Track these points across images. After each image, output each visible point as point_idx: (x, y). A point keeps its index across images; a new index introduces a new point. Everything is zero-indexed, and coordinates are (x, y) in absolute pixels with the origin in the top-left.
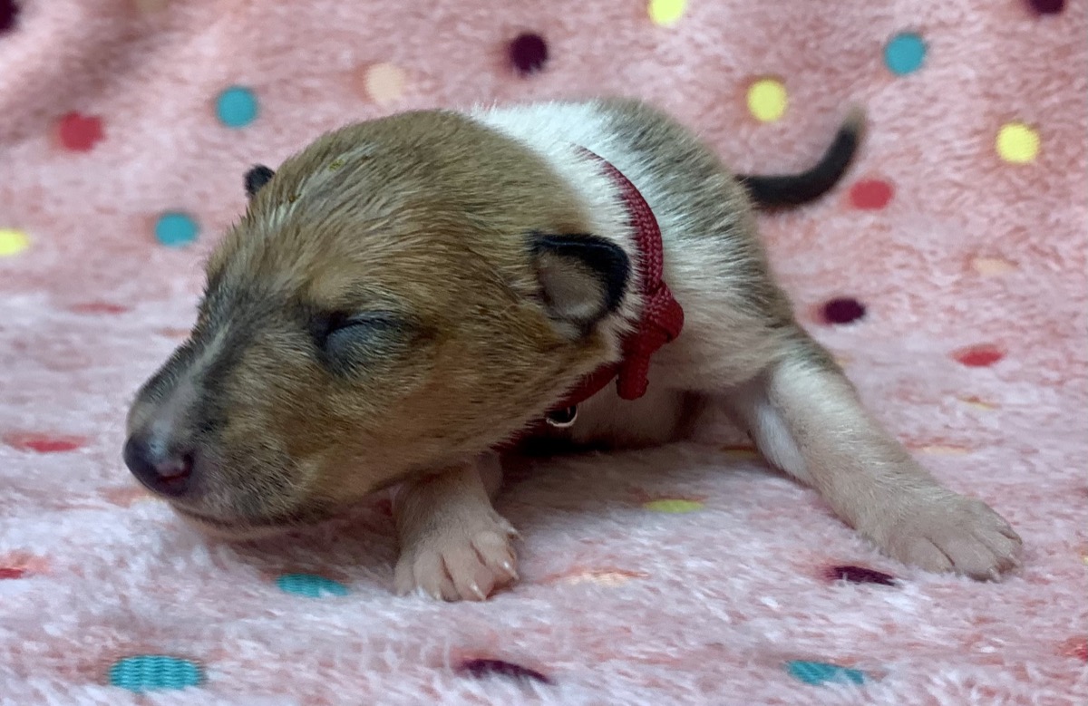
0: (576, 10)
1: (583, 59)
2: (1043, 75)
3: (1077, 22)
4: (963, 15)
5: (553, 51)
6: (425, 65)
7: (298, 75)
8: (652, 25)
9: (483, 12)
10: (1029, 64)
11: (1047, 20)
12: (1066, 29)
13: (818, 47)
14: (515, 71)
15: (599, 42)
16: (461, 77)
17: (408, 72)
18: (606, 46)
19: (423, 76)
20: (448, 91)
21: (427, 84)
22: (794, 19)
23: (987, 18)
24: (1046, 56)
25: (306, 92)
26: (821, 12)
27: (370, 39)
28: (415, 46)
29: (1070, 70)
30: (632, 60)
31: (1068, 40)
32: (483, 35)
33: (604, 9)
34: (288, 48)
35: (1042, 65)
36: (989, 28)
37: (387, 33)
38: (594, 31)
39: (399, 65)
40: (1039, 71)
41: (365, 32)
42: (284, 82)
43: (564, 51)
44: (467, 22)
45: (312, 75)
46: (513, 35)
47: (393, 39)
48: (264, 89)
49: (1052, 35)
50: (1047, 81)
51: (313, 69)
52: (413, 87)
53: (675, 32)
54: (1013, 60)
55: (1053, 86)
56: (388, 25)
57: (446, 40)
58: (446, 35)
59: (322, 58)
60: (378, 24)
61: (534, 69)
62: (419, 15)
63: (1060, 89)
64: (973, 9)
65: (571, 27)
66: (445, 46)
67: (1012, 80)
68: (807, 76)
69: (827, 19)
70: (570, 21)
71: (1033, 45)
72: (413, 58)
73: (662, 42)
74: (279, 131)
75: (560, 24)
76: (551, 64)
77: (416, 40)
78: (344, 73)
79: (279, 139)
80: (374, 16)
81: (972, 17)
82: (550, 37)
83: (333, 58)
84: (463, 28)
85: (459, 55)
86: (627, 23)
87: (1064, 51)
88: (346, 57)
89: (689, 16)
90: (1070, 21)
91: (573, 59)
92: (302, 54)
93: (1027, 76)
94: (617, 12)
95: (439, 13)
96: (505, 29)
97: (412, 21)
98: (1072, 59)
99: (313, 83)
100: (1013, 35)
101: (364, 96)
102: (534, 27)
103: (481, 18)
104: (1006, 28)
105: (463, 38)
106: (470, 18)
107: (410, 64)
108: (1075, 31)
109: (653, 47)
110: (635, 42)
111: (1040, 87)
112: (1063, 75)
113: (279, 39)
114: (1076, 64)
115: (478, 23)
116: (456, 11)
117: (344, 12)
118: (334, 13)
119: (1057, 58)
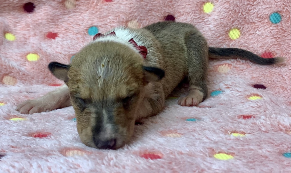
0: (183, 8)
9: (159, 8)
13: (249, 18)
15: (189, 17)
27: (130, 14)
28: (141, 16)
30: (198, 22)
34: (107, 16)
42: (106, 24)
44: (155, 11)
46: (166, 15)
47: (136, 14)
48: (100, 26)
51: (114, 21)
56: (134, 11)
57: (149, 16)
58: (149, 14)
60: (132, 10)
62: (142, 8)
65: (182, 13)
68: (246, 26)
70: (181, 11)
72: (141, 20)
73: (207, 18)
75: (179, 12)
80: (131, 8)
82: (176, 16)
84: (153, 13)
85: (153, 20)
86: (197, 12)
89: (214, 11)
92: (111, 17)
94: (195, 9)
95: (148, 8)
96: (165, 13)
102: (172, 13)
103: (159, 10)
105: (154, 16)
110: (199, 17)
113: (105, 14)
115: (157, 11)
116: (152, 8)
117: (122, 7)
118: (120, 7)
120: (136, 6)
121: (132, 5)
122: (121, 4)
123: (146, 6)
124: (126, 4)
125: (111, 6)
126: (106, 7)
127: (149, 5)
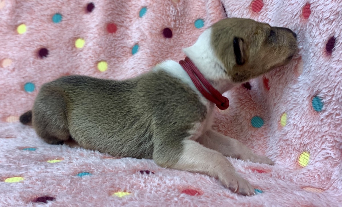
0: (56, 43)
1: (58, 55)
2: (166, 53)
4: (147, 37)
5: (50, 53)
9: (32, 43)
10: (163, 50)
11: (167, 39)
13: (115, 52)
14: (39, 57)
15: (62, 51)
18: (64, 52)
24: (167, 48)
30: (71, 56)
32: (31, 49)
33: (64, 43)
35: (166, 50)
36: (153, 40)
38: (61, 48)
40: (166, 51)
43: (53, 53)
46: (39, 48)
54: (160, 48)
55: (168, 56)
65: (55, 47)
67: (159, 53)
68: (112, 59)
70: (54, 45)
71: (164, 45)
73: (79, 53)
75: (52, 46)
76: (49, 56)
81: (149, 38)
82: (49, 49)
90: (173, 40)
91: (55, 55)
93: (162, 52)
102: (45, 46)
104: (158, 41)
105: (27, 50)
108: (175, 43)
111: (166, 55)
119: (170, 49)
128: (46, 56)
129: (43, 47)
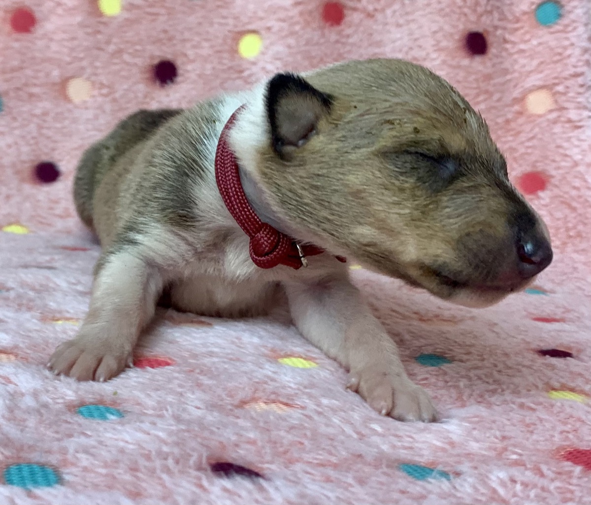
0: (194, 47)
1: (200, 76)
2: (475, 91)
3: (495, 60)
4: (428, 54)
5: (180, 71)
6: (104, 79)
7: (26, 85)
8: (241, 58)
9: (138, 47)
11: (478, 59)
12: (489, 64)
14: (158, 83)
15: (209, 66)
16: (125, 87)
17: (93, 83)
18: (214, 68)
19: (102, 85)
20: (117, 95)
21: (105, 91)
22: (326, 55)
23: (443, 56)
24: (477, 80)
25: (31, 95)
26: (342, 51)
27: (69, 63)
28: (96, 68)
29: (491, 89)
30: (229, 79)
31: (489, 70)
32: (139, 61)
33: (212, 47)
34: (21, 68)
35: (475, 85)
36: (444, 62)
37: (81, 59)
38: (205, 59)
39: (88, 79)
40: (474, 88)
41: (68, 59)
42: (18, 89)
43: (188, 71)
44: (130, 54)
45: (35, 85)
46: (156, 62)
47: (84, 63)
48: (6, 93)
49: (481, 68)
50: (478, 95)
51: (35, 81)
52: (96, 92)
53: (254, 63)
55: (481, 98)
56: (82, 55)
57: (115, 64)
58: (116, 61)
59: (41, 75)
60: (74, 54)
61: (168, 82)
62: (100, 49)
63: (485, 100)
64: (435, 51)
65: (192, 57)
66: (117, 67)
69: (345, 55)
70: (191, 53)
72: (96, 75)
73: (248, 69)
74: (15, 119)
75: (185, 55)
76: (179, 79)
77: (98, 64)
78: (54, 84)
79: (16, 124)
80: (72, 49)
81: (434, 55)
82: (179, 63)
83: (48, 75)
84: (126, 57)
85: (123, 73)
86: (225, 55)
87: (488, 77)
88: (56, 73)
89: (263, 53)
90: (490, 60)
91: (193, 76)
92: (29, 72)
94: (219, 48)
95: (112, 48)
96: (152, 57)
97: (95, 52)
98: (492, 82)
99: (35, 90)
100: (459, 67)
101: (67, 99)
102: (169, 57)
103: (137, 51)
104: (454, 63)
105: (127, 64)
106: (131, 51)
107: (93, 78)
108: (494, 65)
109: (241, 72)
110: (230, 68)
112: (487, 92)
113: (15, 63)
114: (494, 85)
115: (135, 54)
116: (122, 46)
117: (54, 47)
118: (48, 47)
119: (483, 81)
120: (85, 44)
121: (76, 43)
122: (51, 40)
123: (108, 42)
124: (63, 40)
125: (30, 45)
126: (16, 45)
127: (115, 40)
128: (172, 80)
129: (164, 59)
